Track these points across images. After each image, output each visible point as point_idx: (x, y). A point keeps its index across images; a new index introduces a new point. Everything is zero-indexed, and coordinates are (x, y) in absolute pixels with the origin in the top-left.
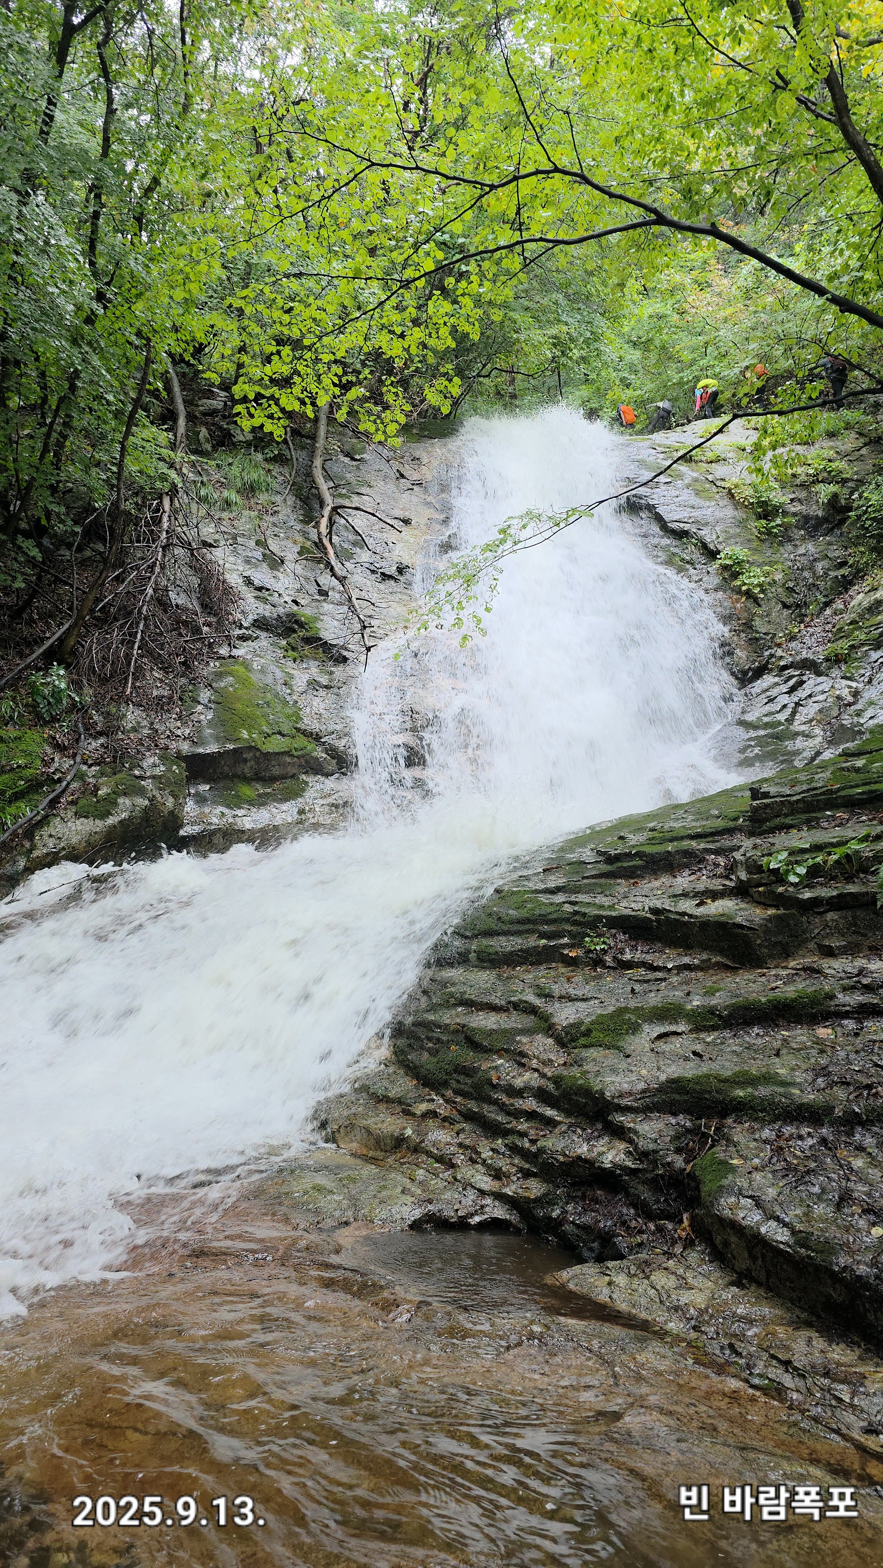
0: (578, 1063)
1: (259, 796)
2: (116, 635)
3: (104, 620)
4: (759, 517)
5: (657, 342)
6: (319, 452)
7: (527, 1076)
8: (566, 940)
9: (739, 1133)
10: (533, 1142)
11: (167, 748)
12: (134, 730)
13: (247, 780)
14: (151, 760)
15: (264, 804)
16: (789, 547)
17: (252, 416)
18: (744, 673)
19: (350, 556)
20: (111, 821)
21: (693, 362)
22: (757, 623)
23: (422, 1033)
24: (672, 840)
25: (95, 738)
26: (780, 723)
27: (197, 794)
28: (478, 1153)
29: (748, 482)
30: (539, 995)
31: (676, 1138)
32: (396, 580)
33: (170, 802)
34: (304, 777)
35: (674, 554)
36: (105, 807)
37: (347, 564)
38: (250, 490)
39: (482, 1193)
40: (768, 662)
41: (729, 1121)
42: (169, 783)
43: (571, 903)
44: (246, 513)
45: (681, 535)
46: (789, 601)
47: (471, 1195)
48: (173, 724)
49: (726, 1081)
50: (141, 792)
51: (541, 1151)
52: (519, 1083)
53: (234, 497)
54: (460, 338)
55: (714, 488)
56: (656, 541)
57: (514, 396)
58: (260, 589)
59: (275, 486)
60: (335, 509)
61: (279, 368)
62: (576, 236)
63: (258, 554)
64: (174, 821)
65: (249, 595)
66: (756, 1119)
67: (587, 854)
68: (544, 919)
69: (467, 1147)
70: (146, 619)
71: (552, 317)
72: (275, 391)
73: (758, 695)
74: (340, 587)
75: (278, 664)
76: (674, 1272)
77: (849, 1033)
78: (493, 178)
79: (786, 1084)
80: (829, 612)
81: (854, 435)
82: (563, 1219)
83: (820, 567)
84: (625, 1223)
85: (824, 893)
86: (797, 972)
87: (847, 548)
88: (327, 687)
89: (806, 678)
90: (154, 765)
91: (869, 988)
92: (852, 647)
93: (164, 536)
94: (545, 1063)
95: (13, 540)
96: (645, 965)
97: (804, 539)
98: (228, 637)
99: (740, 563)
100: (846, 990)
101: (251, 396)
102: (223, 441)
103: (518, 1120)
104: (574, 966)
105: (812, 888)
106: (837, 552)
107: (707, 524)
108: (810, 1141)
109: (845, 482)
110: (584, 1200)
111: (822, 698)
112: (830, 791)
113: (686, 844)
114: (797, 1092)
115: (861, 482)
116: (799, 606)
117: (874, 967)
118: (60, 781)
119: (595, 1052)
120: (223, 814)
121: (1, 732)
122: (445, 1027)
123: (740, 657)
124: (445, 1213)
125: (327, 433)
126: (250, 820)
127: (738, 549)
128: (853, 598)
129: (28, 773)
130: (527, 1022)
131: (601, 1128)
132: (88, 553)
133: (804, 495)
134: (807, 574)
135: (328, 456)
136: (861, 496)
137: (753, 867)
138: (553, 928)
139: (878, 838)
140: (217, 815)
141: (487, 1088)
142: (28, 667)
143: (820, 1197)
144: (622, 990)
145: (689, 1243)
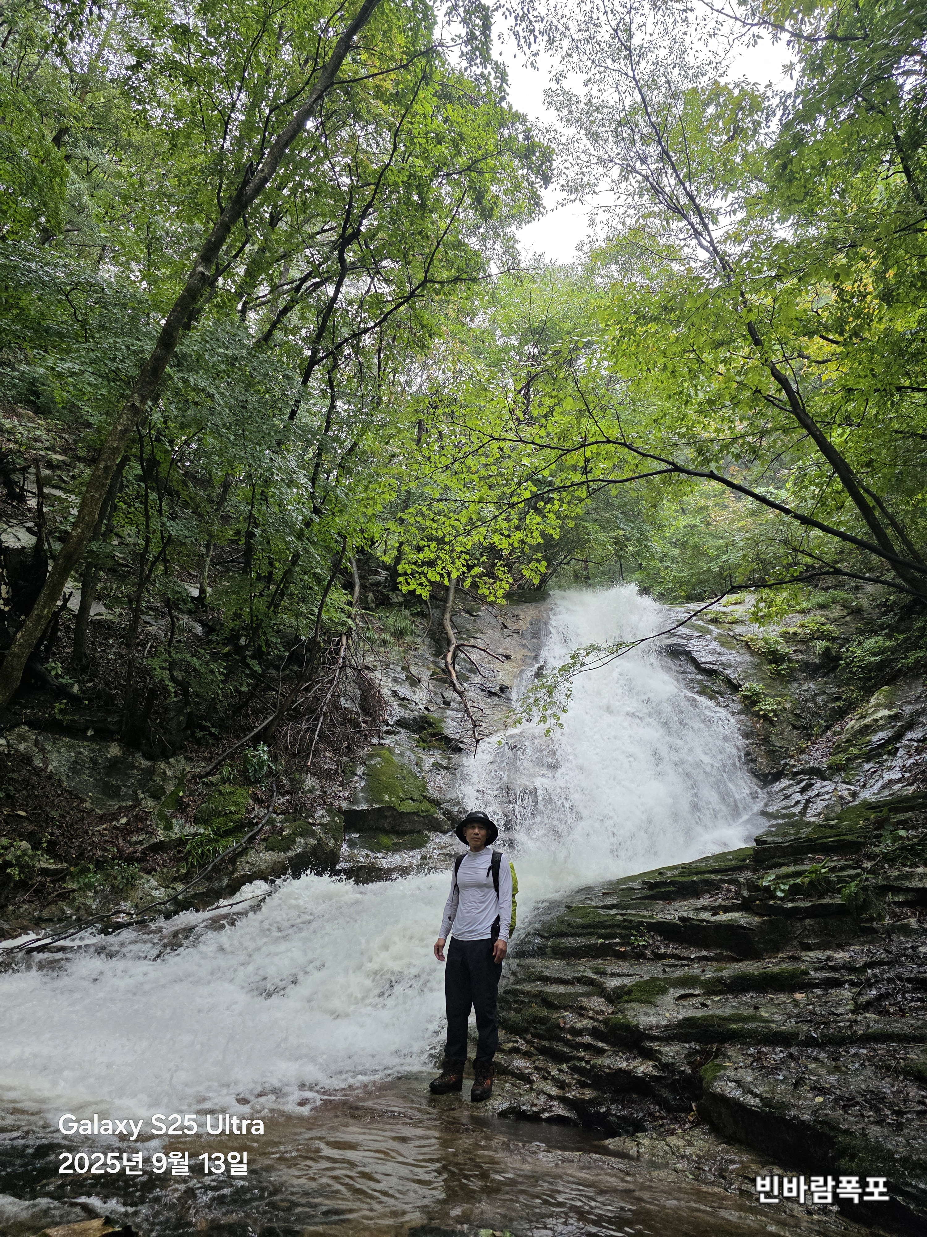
0: (622, 1011)
1: (394, 844)
2: (304, 725)
3: (296, 716)
4: (770, 662)
5: (691, 542)
6: (449, 610)
7: (585, 1021)
8: (618, 940)
9: (731, 1051)
10: (588, 1062)
11: (332, 804)
12: (310, 791)
13: (387, 833)
14: (320, 813)
15: (397, 850)
16: (796, 685)
17: (409, 584)
18: (766, 776)
19: (467, 679)
20: (290, 854)
21: (718, 556)
22: (773, 738)
23: (510, 998)
24: (697, 873)
25: (283, 795)
26: (794, 815)
27: (350, 840)
28: (549, 1073)
29: (760, 637)
30: (596, 973)
31: (688, 1056)
32: (499, 696)
33: (332, 843)
34: (427, 832)
35: (707, 686)
36: (286, 844)
37: (465, 684)
38: (400, 634)
39: (551, 1097)
40: (783, 769)
41: (727, 1045)
42: (332, 829)
43: (622, 915)
44: (396, 648)
45: (711, 673)
46: (798, 724)
47: (543, 1099)
48: (336, 789)
49: (725, 1019)
50: (313, 834)
51: (594, 1066)
52: (579, 1025)
53: (388, 637)
54: (547, 538)
55: (735, 642)
56: (693, 676)
57: (587, 578)
58: (403, 699)
59: (417, 631)
60: (458, 647)
61: (428, 555)
62: (622, 478)
63: (403, 676)
64: (334, 858)
65: (395, 703)
66: (745, 1044)
67: (637, 885)
68: (602, 925)
69: (541, 1069)
70: (325, 714)
71: (612, 525)
72: (425, 569)
73: (777, 793)
74: (459, 699)
75: (412, 751)
76: (683, 1138)
77: (818, 997)
78: (567, 446)
79: (767, 1021)
80: (829, 733)
81: (839, 607)
82: (608, 1113)
83: (820, 700)
84: (651, 1115)
85: (802, 904)
86: (783, 959)
87: (840, 687)
88: (447, 768)
89: (813, 782)
90: (323, 816)
91: (833, 969)
92: (848, 759)
93: (341, 660)
94: (598, 1013)
95: (244, 658)
96: (674, 956)
97: (806, 679)
98: (379, 731)
99: (757, 694)
100: (816, 969)
101: (409, 572)
102: (384, 602)
103: (578, 1050)
104: (622, 956)
105: (793, 901)
106: (832, 690)
107: (730, 666)
108: (781, 1055)
109: (834, 639)
110: (623, 1101)
111: (827, 797)
112: (810, 840)
113: (707, 876)
114: (774, 1025)
115: (847, 640)
116: (805, 728)
117: (837, 956)
118: (257, 824)
119: (633, 1005)
120: (367, 856)
121: (221, 788)
122: (527, 994)
123: (761, 763)
124: (524, 1108)
125: (455, 598)
126: (386, 861)
127: (755, 684)
128: (847, 723)
129: (236, 817)
130: (587, 989)
131: (636, 1052)
132: (288, 672)
133: (803, 648)
134: (809, 704)
135: (454, 613)
136: (847, 650)
137: (752, 886)
138: (608, 931)
139: (842, 869)
140: (363, 856)
141: (557, 1030)
142: (242, 745)
143: (782, 1081)
144: (654, 970)
145: (696, 1124)
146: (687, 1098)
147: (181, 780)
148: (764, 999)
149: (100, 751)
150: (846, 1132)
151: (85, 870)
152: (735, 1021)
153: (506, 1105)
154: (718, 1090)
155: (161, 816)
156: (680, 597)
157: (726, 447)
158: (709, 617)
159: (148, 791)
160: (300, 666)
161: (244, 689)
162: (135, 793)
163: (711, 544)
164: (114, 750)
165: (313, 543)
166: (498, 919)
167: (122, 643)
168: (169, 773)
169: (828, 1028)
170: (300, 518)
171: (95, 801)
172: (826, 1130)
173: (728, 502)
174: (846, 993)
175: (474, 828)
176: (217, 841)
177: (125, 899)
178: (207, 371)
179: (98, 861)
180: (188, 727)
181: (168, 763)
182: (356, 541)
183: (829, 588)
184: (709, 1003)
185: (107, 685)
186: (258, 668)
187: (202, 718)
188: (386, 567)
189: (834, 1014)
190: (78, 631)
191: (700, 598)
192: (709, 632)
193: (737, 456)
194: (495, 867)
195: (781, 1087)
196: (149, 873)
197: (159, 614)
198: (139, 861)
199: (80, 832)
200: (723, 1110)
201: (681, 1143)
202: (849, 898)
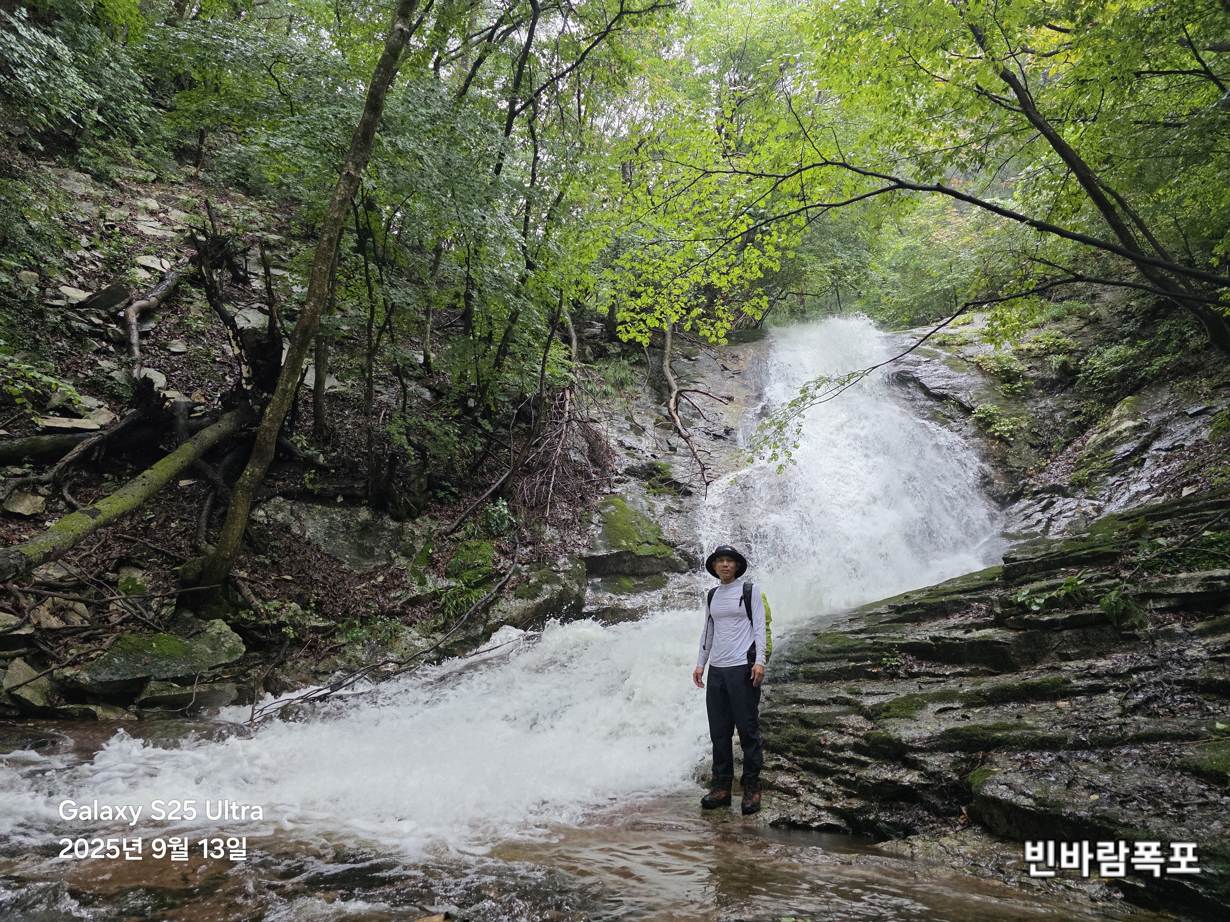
0: (882, 727)
1: (635, 586)
2: (538, 479)
3: (529, 471)
4: (1004, 382)
5: (912, 265)
6: (667, 356)
7: (846, 738)
8: (869, 662)
9: (999, 757)
10: (852, 775)
11: (572, 552)
12: (551, 541)
13: (627, 575)
14: (563, 560)
15: (638, 592)
16: (1032, 403)
17: (628, 332)
18: (1004, 498)
19: (691, 424)
20: (538, 600)
21: (941, 277)
22: (1010, 459)
23: (768, 721)
24: (945, 595)
25: (526, 546)
26: (1036, 534)
27: (593, 584)
28: (814, 786)
29: (992, 356)
30: (851, 694)
31: (954, 764)
32: (724, 439)
33: (576, 588)
34: (665, 573)
35: (937, 412)
36: (534, 591)
37: (689, 430)
38: (620, 384)
39: (819, 808)
40: (1023, 490)
41: (992, 753)
42: (575, 575)
43: (871, 638)
44: (618, 399)
45: (941, 398)
46: (1035, 442)
47: (811, 810)
48: (575, 537)
49: (989, 728)
50: (558, 581)
51: (859, 778)
52: (840, 742)
53: (609, 389)
54: (767, 271)
55: (965, 364)
56: (922, 403)
57: (803, 312)
58: (629, 448)
59: (637, 380)
60: (679, 393)
61: (645, 301)
62: (843, 201)
63: (627, 426)
64: (580, 602)
65: (622, 452)
66: (1011, 750)
67: (883, 609)
68: (852, 649)
69: (806, 783)
70: (557, 467)
71: (829, 254)
72: (643, 316)
73: (1016, 514)
74: (685, 444)
75: (645, 499)
76: (956, 838)
77: (1081, 703)
78: (784, 172)
79: (1032, 728)
80: (1069, 449)
81: (1075, 319)
82: (877, 820)
83: (1058, 416)
84: (921, 819)
85: (1059, 617)
86: (1042, 671)
87: (1079, 401)
88: (679, 512)
89: (1055, 499)
90: (565, 564)
91: (1096, 676)
92: (1091, 474)
93: (567, 415)
94: (857, 729)
95: (475, 420)
96: (928, 674)
97: (1042, 396)
98: (609, 481)
99: (991, 416)
100: (1078, 678)
101: (628, 320)
102: (601, 354)
103: (841, 764)
104: (875, 677)
105: (1048, 613)
106: (1071, 405)
107: (961, 389)
108: (1050, 759)
109: (1071, 352)
110: (891, 808)
111: (1069, 514)
112: (1063, 554)
113: (955, 596)
114: (1040, 732)
115: (1085, 352)
116: (1043, 446)
117: (1099, 664)
118: (504, 574)
119: (893, 720)
120: (611, 598)
121: (467, 543)
122: (785, 716)
123: (999, 485)
124: (794, 818)
125: (672, 343)
126: (630, 602)
127: (988, 406)
128: (1088, 438)
129: (484, 569)
130: (843, 708)
131: (900, 763)
132: (516, 430)
133: (1038, 364)
134: (1047, 422)
135: (673, 359)
136: (1086, 362)
137: (1005, 603)
138: (858, 654)
139: (1099, 580)
140: (607, 599)
141: (817, 748)
142: (482, 502)
143: (1054, 783)
144: (911, 687)
145: (967, 826)
146: (956, 803)
147: (429, 539)
148: (1025, 709)
149: (351, 516)
150: (1126, 825)
151: (352, 626)
152: (998, 730)
153: (776, 816)
154: (989, 793)
155: (415, 573)
156: (903, 323)
157: (950, 157)
158: (936, 341)
159: (399, 550)
160: (528, 423)
161: (479, 448)
162: (388, 552)
163: (934, 265)
164: (364, 514)
165: (531, 299)
166: (754, 645)
167: (357, 413)
168: (417, 532)
169: (1097, 732)
170: (516, 274)
171: (352, 562)
172: (1105, 824)
173: (949, 218)
174: (1112, 698)
175: (722, 561)
176: (469, 592)
177: (391, 650)
178: (412, 132)
179: (362, 617)
180: (428, 489)
181: (415, 523)
182: (572, 293)
183: (1063, 299)
184: (970, 715)
185: (349, 454)
186: (489, 427)
187: (441, 478)
188: (601, 320)
189: (1101, 718)
190: (317, 404)
191: (925, 323)
192: (937, 356)
193: (963, 167)
194: (747, 597)
195: (1053, 788)
196: (410, 625)
197: (389, 383)
198: (399, 614)
199: (342, 592)
200: (995, 811)
201: (955, 843)
202: (1110, 608)
